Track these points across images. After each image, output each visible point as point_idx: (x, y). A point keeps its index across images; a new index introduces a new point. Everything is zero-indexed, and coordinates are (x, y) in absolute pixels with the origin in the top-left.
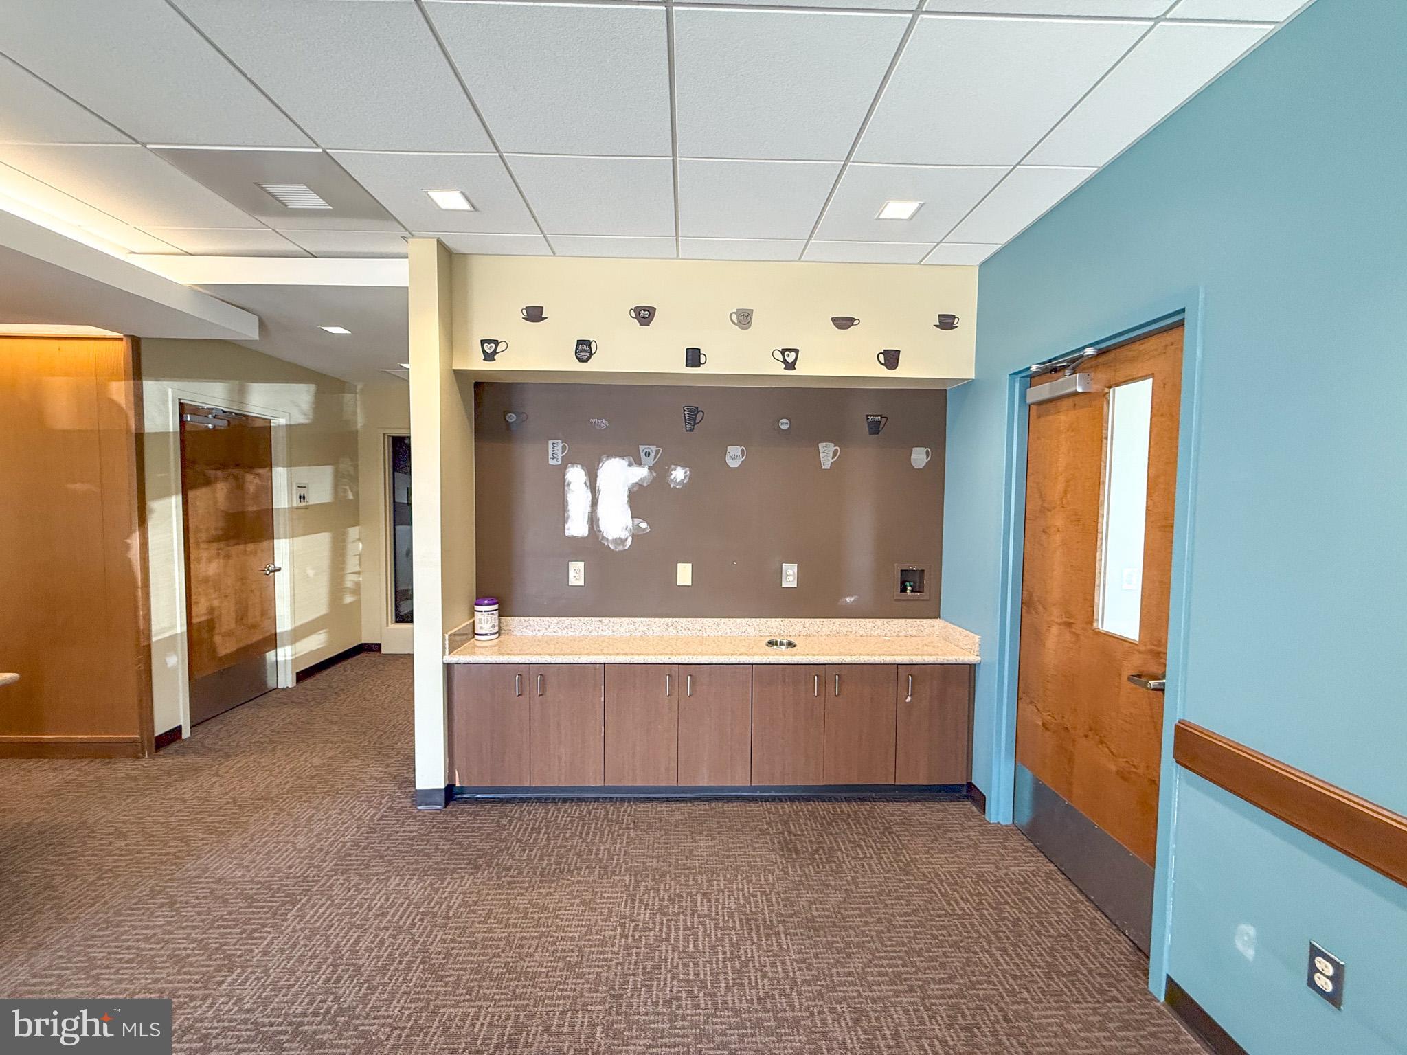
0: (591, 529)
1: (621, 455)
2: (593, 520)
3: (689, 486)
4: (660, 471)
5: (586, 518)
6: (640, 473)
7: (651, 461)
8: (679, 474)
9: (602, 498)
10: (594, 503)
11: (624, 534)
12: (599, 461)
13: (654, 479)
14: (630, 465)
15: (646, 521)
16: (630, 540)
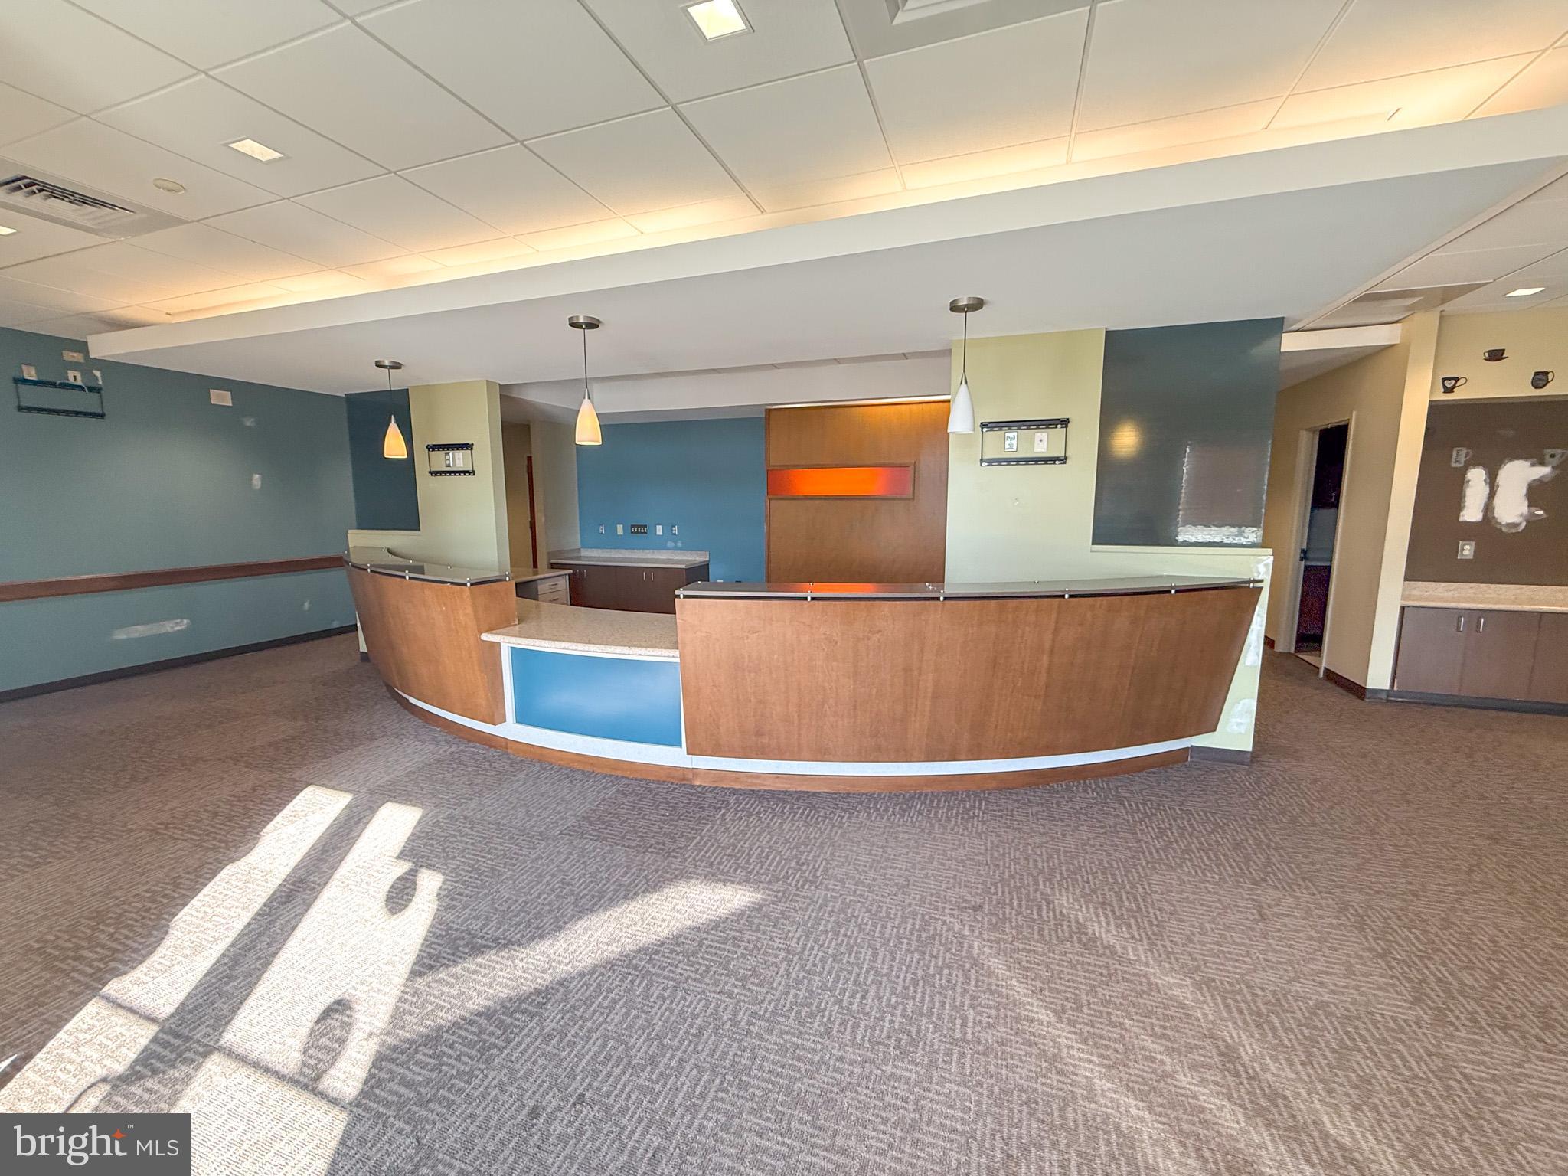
0: (1486, 516)
1: (1526, 458)
2: (1488, 509)
4: (1564, 469)
5: (1482, 507)
6: (1542, 471)
7: (1555, 461)
9: (1500, 492)
10: (1492, 496)
11: (1516, 519)
12: (1502, 463)
13: (1557, 476)
14: (1533, 465)
15: (1540, 508)
16: (1523, 524)
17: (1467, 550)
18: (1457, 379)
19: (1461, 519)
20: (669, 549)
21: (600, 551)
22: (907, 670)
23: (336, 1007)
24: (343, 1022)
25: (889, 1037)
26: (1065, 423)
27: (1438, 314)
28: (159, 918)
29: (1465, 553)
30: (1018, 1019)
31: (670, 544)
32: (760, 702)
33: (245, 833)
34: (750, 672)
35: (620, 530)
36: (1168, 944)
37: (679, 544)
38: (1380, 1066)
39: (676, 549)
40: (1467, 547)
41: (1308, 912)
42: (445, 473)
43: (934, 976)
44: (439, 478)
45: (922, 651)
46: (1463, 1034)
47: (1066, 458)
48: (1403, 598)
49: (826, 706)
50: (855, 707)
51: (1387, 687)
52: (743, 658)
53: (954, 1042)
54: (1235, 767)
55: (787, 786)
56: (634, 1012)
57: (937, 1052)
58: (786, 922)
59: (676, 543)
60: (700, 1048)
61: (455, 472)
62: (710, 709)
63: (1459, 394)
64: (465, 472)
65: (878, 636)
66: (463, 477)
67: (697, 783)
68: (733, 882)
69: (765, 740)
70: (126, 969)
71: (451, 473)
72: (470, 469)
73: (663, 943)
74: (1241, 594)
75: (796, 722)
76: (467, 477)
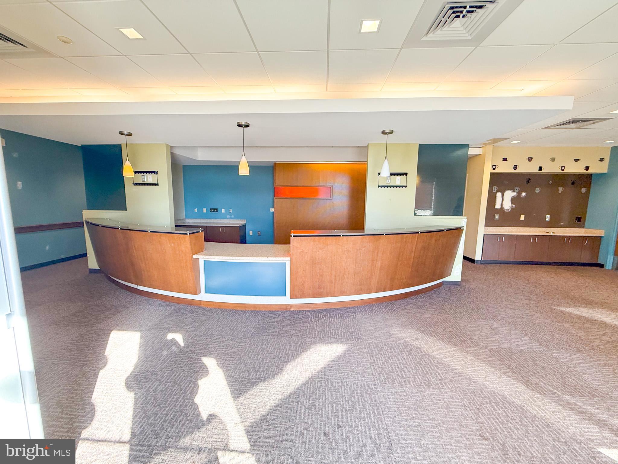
0: (501, 207)
1: (510, 190)
2: (502, 205)
3: (526, 197)
4: (519, 193)
5: (500, 204)
6: (514, 194)
7: (517, 191)
8: (524, 194)
9: (504, 200)
10: (503, 201)
11: (508, 208)
12: (505, 191)
13: (517, 195)
14: (512, 192)
15: (514, 205)
16: (510, 209)
17: (497, 217)
18: (496, 166)
19: (496, 208)
20: (227, 219)
21: (195, 219)
22: (373, 260)
23: (210, 417)
24: (219, 422)
25: (421, 383)
26: (406, 174)
27: (492, 146)
28: (82, 399)
29: (497, 218)
30: (452, 370)
31: (228, 216)
32: (321, 276)
33: (97, 356)
34: (318, 264)
35: (205, 210)
36: (475, 341)
37: (233, 216)
38: (544, 364)
39: (231, 218)
40: (497, 216)
41: (501, 325)
42: (142, 184)
43: (420, 362)
44: (138, 187)
45: (378, 253)
46: (555, 351)
47: (406, 186)
48: (484, 232)
49: (345, 275)
50: (355, 275)
51: (480, 259)
52: (316, 259)
53: (440, 380)
54: (456, 286)
55: (327, 307)
56: (334, 393)
57: (438, 384)
58: (362, 353)
59: (231, 216)
60: (366, 400)
61: (147, 184)
62: (301, 280)
63: (497, 170)
64: (153, 184)
65: (364, 248)
66: (151, 187)
67: (292, 310)
68: (333, 343)
69: (322, 290)
70: (86, 425)
71: (145, 184)
72: (156, 183)
73: (325, 368)
74: (459, 230)
75: (334, 282)
76: (154, 187)
